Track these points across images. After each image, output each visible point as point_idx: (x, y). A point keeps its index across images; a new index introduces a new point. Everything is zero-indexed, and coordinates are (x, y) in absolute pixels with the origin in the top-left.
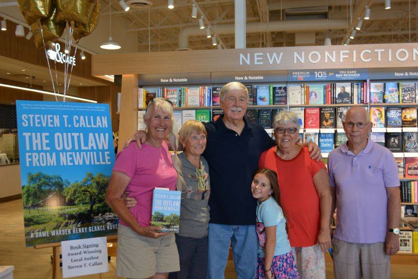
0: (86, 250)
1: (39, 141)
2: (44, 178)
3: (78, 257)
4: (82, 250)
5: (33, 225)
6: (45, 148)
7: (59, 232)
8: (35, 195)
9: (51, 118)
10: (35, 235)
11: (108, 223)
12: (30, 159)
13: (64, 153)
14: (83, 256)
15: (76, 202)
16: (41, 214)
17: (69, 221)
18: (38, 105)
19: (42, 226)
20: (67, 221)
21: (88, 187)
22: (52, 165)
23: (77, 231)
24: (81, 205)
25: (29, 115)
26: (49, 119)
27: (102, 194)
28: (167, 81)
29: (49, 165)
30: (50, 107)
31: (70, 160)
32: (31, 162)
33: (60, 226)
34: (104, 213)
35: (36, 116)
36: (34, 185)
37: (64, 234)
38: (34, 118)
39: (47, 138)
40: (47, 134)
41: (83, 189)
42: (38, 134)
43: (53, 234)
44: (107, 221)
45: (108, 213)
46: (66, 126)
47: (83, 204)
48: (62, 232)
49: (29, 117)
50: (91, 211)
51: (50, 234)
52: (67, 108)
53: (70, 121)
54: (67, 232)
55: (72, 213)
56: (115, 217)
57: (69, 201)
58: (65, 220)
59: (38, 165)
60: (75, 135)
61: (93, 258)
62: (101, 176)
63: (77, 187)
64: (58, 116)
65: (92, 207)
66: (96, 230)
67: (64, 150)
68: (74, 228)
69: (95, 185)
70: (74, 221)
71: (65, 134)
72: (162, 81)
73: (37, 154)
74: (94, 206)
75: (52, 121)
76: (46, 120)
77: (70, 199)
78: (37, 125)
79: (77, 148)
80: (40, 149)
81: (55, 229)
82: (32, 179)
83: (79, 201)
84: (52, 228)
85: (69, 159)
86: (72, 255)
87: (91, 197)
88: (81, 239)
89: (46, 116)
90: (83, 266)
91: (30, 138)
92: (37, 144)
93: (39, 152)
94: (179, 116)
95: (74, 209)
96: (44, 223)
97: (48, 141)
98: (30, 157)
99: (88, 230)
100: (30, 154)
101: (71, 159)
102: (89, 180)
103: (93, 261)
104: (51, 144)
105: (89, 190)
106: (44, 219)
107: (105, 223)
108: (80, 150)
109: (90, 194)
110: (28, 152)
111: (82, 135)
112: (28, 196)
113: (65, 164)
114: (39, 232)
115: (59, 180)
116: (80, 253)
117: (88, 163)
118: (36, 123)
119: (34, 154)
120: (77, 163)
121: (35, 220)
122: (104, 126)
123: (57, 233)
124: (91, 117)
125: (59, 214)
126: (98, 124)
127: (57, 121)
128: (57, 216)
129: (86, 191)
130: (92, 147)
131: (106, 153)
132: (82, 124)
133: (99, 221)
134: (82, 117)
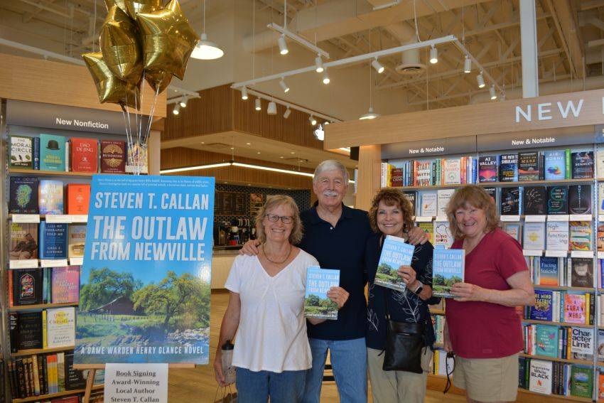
1: (112, 227)
2: (110, 276)
5: (87, 337)
6: (118, 237)
7: (118, 350)
8: (95, 298)
9: (132, 197)
10: (87, 350)
11: (187, 344)
12: (97, 251)
13: (142, 244)
15: (147, 311)
16: (97, 323)
17: (134, 337)
18: (118, 180)
19: (97, 340)
20: (130, 336)
21: (167, 292)
22: (123, 259)
23: (142, 350)
24: (153, 315)
25: (105, 193)
26: (130, 197)
27: (184, 303)
29: (119, 259)
30: (134, 183)
31: (148, 254)
32: (97, 255)
33: (120, 342)
34: (183, 329)
35: (114, 194)
36: (96, 285)
37: (123, 353)
38: (110, 197)
40: (124, 218)
41: (159, 293)
42: (113, 218)
43: (110, 351)
44: (186, 342)
45: (189, 330)
46: (150, 207)
47: (156, 314)
48: (121, 351)
49: (105, 196)
50: (165, 325)
51: (106, 351)
52: (155, 183)
53: (157, 201)
54: (129, 352)
55: (139, 326)
56: (199, 337)
57: (137, 309)
58: (128, 334)
59: (106, 258)
60: (161, 219)
62: (187, 276)
63: (152, 290)
64: (142, 194)
65: (167, 319)
66: (168, 352)
67: (142, 240)
68: (138, 347)
69: (177, 288)
70: (140, 336)
71: (147, 218)
73: (106, 244)
74: (171, 318)
75: (133, 201)
76: (126, 200)
77: (140, 306)
78: (113, 206)
79: (160, 237)
80: (111, 237)
81: (113, 345)
82: (95, 276)
83: (152, 310)
84: (109, 344)
85: (147, 251)
87: (168, 305)
91: (102, 222)
92: (109, 231)
93: (109, 241)
95: (143, 320)
96: (101, 336)
97: (123, 228)
98: (97, 247)
99: (157, 350)
101: (150, 251)
102: (169, 282)
105: (168, 295)
106: (101, 331)
107: (183, 343)
108: (164, 240)
109: (168, 300)
110: (96, 241)
111: (169, 219)
112: (87, 299)
114: (92, 346)
115: (130, 279)
117: (171, 258)
118: (113, 203)
119: (102, 244)
120: (156, 258)
121: (90, 330)
122: (203, 208)
123: (115, 352)
124: (187, 195)
125: (121, 325)
126: (196, 204)
127: (139, 201)
128: (119, 327)
129: (163, 297)
130: (182, 236)
131: (200, 245)
132: (173, 204)
133: (174, 340)
134: (174, 196)
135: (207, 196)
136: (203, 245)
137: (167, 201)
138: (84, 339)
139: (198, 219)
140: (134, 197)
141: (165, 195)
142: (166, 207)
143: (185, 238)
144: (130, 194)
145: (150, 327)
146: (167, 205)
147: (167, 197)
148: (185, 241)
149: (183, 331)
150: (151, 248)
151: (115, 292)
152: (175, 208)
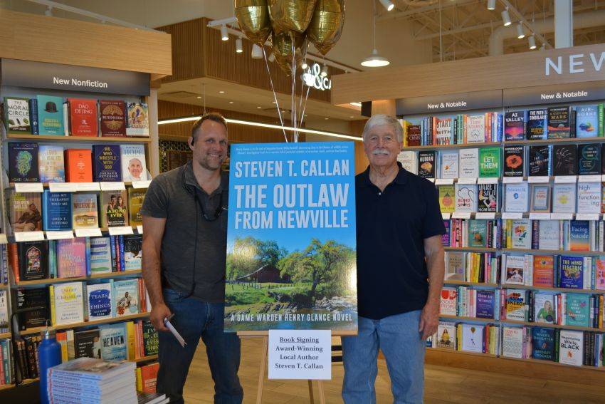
0: (301, 344)
1: (253, 196)
2: (255, 244)
3: (290, 353)
4: (296, 345)
5: (236, 305)
6: (260, 205)
7: (266, 318)
8: (242, 266)
10: (236, 318)
11: (335, 311)
12: (240, 220)
13: (284, 212)
14: (297, 353)
15: (293, 279)
17: (282, 304)
18: (256, 148)
19: (245, 307)
20: (278, 303)
21: (312, 259)
22: (267, 227)
23: (290, 317)
24: (300, 283)
25: (245, 163)
26: (269, 166)
27: (330, 270)
28: (437, 106)
29: (263, 227)
30: (273, 151)
31: (291, 222)
32: (241, 224)
33: (269, 309)
34: (330, 296)
35: (253, 163)
36: (241, 253)
37: (272, 320)
38: (250, 166)
39: (264, 191)
40: (265, 187)
41: (304, 261)
42: (254, 187)
43: (259, 319)
44: (334, 308)
45: (336, 297)
46: (291, 175)
47: (303, 282)
48: (270, 318)
49: (244, 166)
50: (312, 293)
51: (255, 318)
53: (297, 168)
54: (278, 319)
55: (286, 293)
56: (347, 304)
57: (283, 277)
58: (276, 301)
59: (249, 227)
60: (302, 187)
61: (310, 357)
62: (332, 244)
63: (297, 257)
64: (281, 162)
65: (314, 287)
66: (316, 319)
67: (285, 208)
69: (322, 255)
70: (288, 304)
71: (288, 186)
72: (430, 106)
73: (249, 213)
74: (318, 285)
75: (272, 169)
76: (264, 169)
77: (286, 274)
78: (253, 175)
79: (302, 205)
80: (253, 206)
81: (261, 312)
83: (297, 277)
84: (258, 311)
85: (290, 219)
86: (282, 349)
87: (315, 273)
88: (295, 329)
89: (265, 162)
90: (296, 366)
91: (243, 191)
92: (250, 200)
93: (251, 210)
94: (455, 158)
95: (290, 288)
96: (250, 303)
97: (264, 196)
98: (241, 217)
99: (305, 317)
100: (241, 213)
101: (293, 219)
102: (314, 249)
103: (310, 362)
104: (269, 200)
105: (313, 263)
106: (249, 298)
107: (331, 311)
108: (306, 208)
109: (314, 268)
110: (239, 210)
111: (310, 186)
112: (233, 267)
113: (284, 227)
114: (241, 314)
115: (274, 247)
116: (293, 349)
117: (315, 225)
118: (253, 173)
119: (245, 213)
120: (299, 226)
121: (238, 298)
122: (343, 174)
123: (264, 319)
124: (327, 162)
125: (269, 293)
126: (336, 170)
127: (279, 169)
128: (267, 295)
129: (309, 264)
130: (324, 203)
131: (343, 212)
132: (313, 171)
133: (323, 308)
134: (313, 163)
135: (347, 161)
136: (346, 211)
137: (307, 168)
138: (233, 307)
139: (339, 186)
140: (273, 166)
141: (305, 162)
142: (306, 175)
143: (327, 205)
144: (270, 163)
145: (297, 294)
146: (307, 172)
147: (307, 164)
148: (327, 208)
149: (330, 297)
150: (294, 216)
151: (261, 260)
152: (316, 175)
